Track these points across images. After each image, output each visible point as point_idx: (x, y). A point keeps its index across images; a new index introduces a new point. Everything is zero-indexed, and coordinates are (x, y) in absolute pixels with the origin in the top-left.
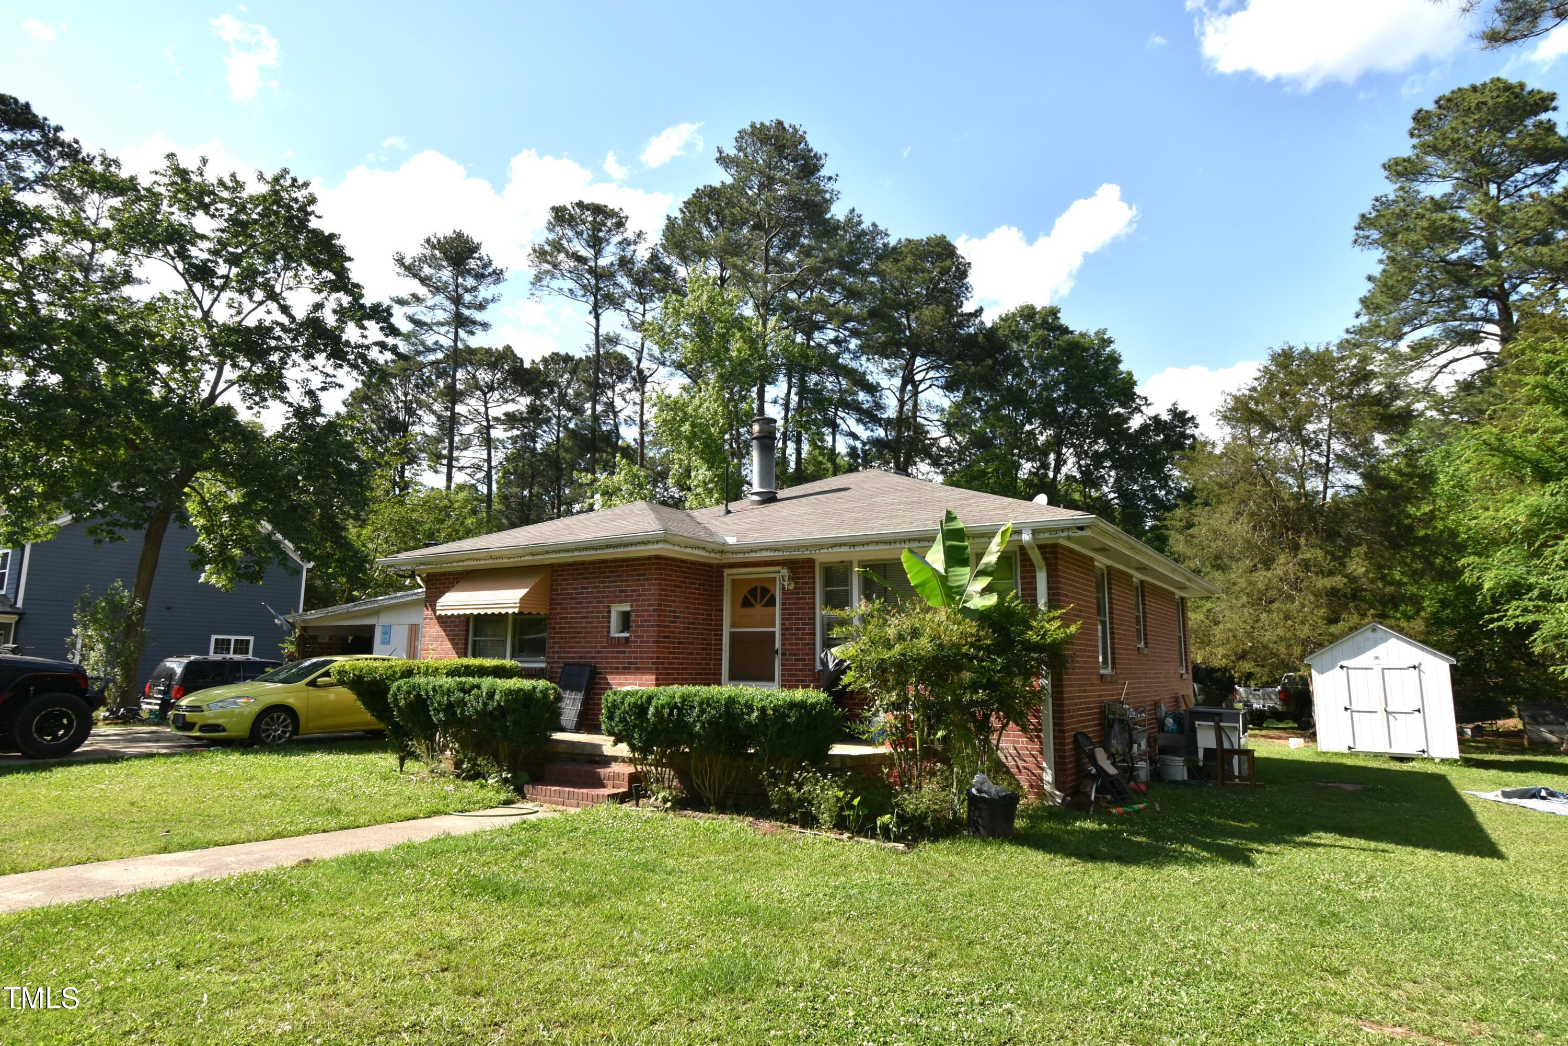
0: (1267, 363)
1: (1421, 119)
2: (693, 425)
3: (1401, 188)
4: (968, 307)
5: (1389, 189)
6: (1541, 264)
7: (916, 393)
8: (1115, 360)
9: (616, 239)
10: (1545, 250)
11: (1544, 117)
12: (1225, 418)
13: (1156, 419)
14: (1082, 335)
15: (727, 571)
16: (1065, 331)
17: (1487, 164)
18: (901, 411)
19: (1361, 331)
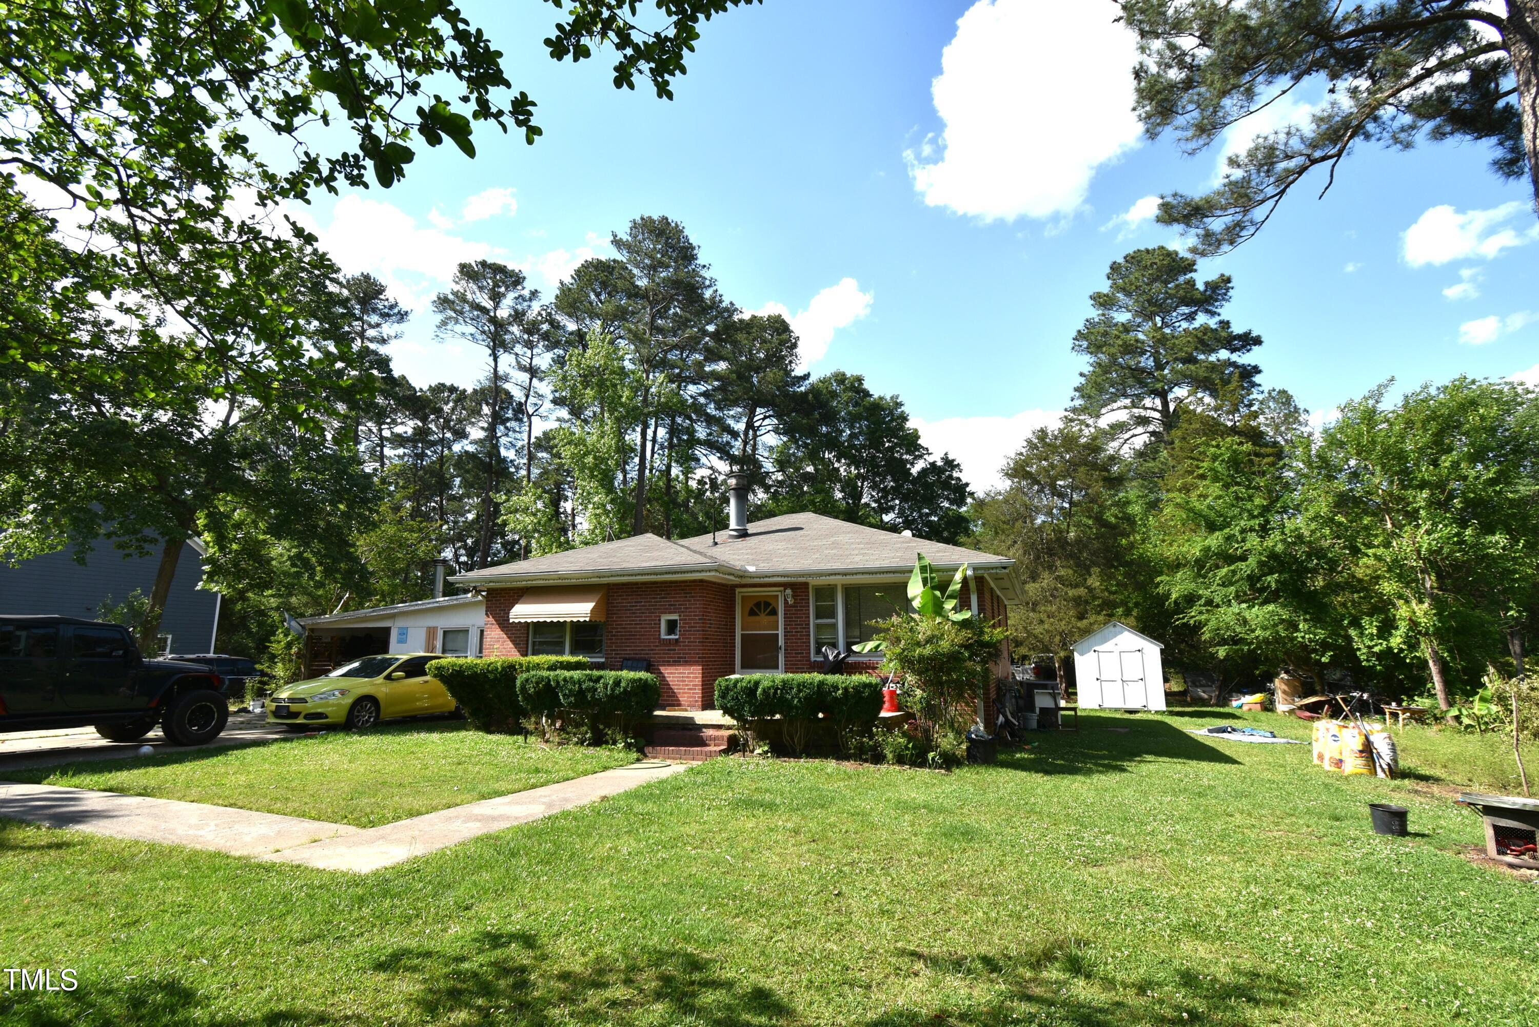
0: (1030, 436)
1: (1115, 267)
2: (595, 458)
3: (1103, 315)
4: (798, 371)
5: (1094, 314)
6: (1190, 376)
7: (755, 437)
8: (904, 418)
9: (511, 295)
10: (1192, 367)
11: (1188, 276)
12: (1007, 474)
13: (933, 464)
14: (881, 398)
15: (738, 590)
16: (867, 394)
17: (1155, 305)
18: (744, 450)
19: (1074, 410)
